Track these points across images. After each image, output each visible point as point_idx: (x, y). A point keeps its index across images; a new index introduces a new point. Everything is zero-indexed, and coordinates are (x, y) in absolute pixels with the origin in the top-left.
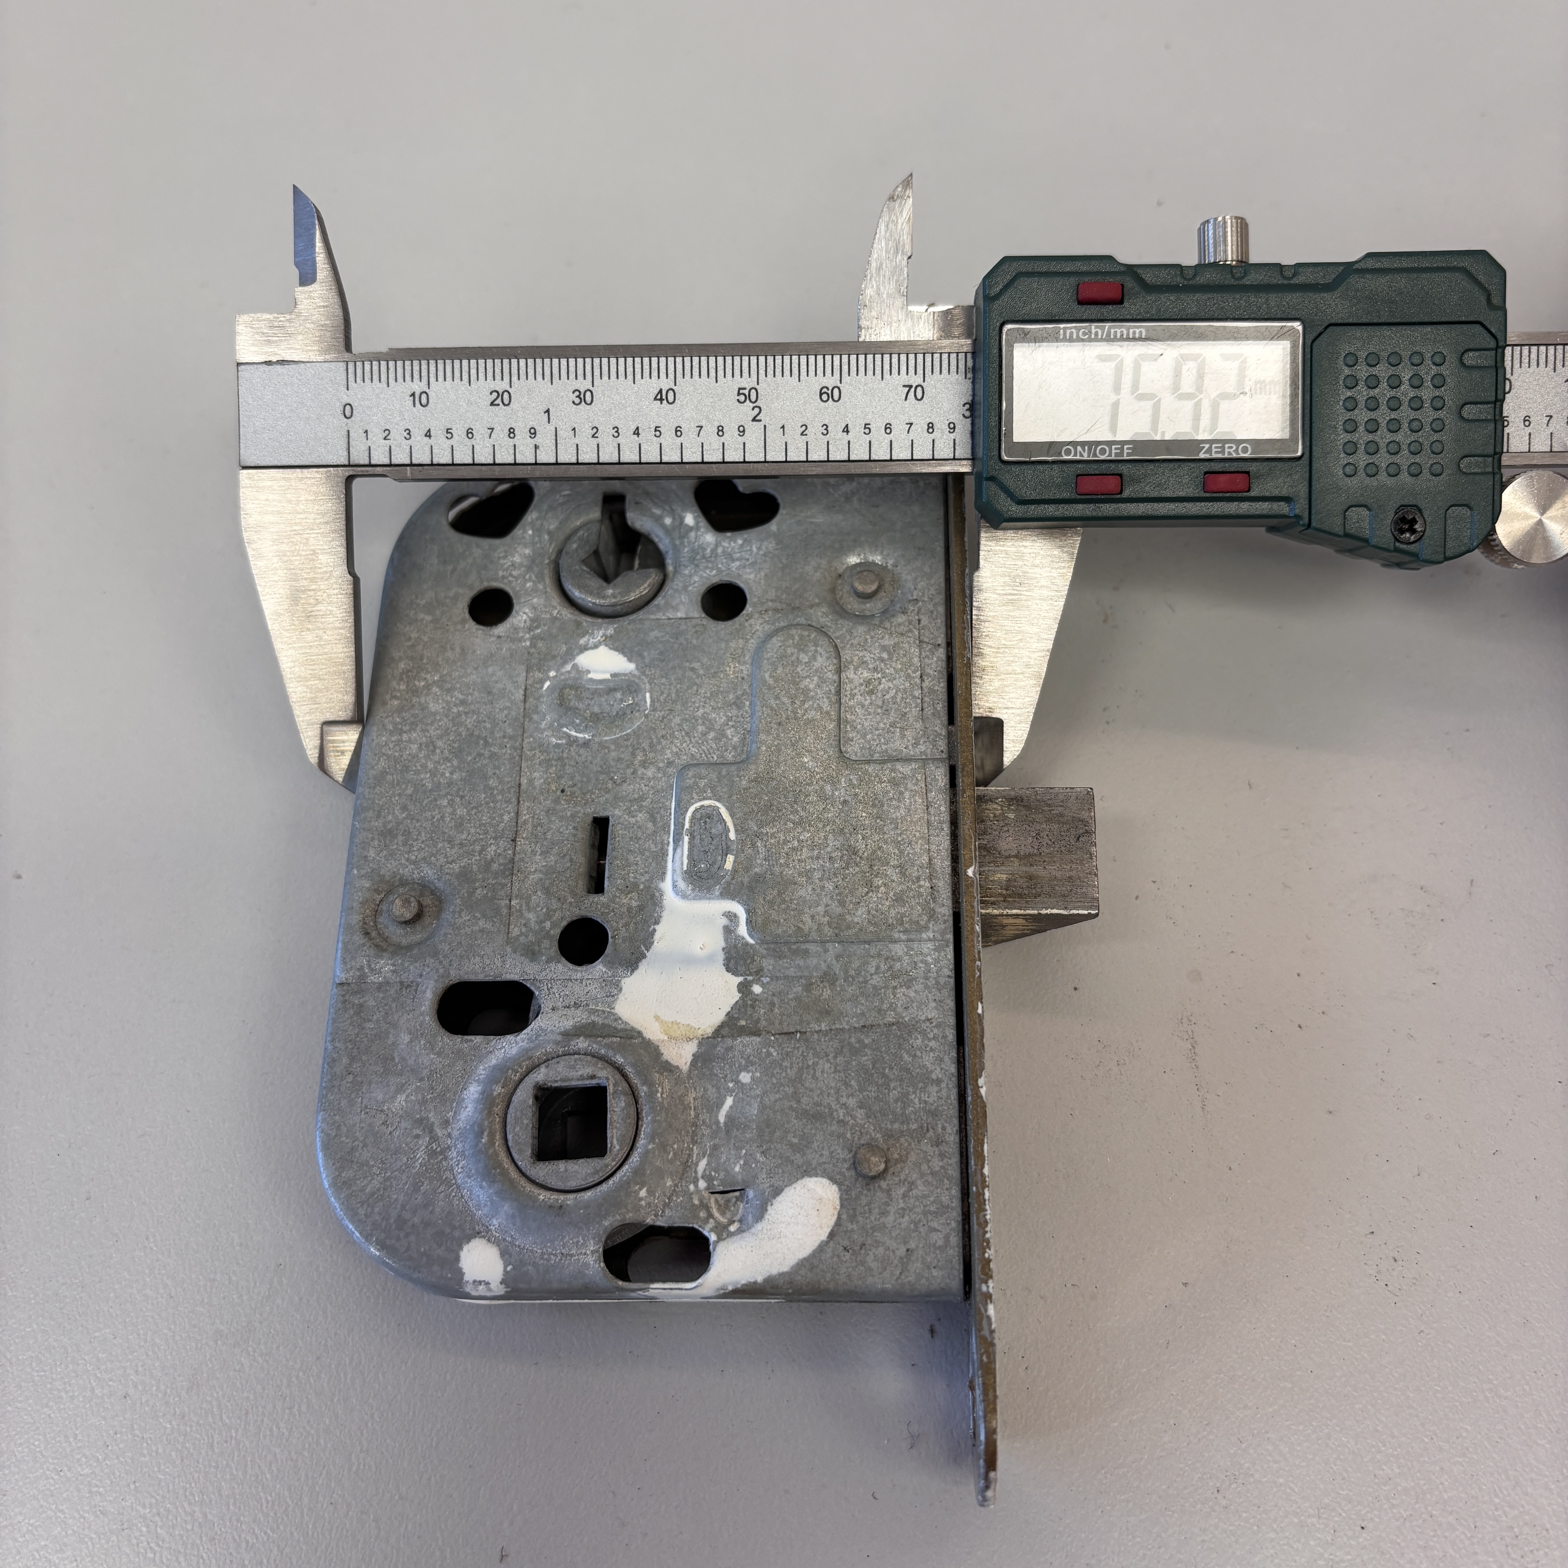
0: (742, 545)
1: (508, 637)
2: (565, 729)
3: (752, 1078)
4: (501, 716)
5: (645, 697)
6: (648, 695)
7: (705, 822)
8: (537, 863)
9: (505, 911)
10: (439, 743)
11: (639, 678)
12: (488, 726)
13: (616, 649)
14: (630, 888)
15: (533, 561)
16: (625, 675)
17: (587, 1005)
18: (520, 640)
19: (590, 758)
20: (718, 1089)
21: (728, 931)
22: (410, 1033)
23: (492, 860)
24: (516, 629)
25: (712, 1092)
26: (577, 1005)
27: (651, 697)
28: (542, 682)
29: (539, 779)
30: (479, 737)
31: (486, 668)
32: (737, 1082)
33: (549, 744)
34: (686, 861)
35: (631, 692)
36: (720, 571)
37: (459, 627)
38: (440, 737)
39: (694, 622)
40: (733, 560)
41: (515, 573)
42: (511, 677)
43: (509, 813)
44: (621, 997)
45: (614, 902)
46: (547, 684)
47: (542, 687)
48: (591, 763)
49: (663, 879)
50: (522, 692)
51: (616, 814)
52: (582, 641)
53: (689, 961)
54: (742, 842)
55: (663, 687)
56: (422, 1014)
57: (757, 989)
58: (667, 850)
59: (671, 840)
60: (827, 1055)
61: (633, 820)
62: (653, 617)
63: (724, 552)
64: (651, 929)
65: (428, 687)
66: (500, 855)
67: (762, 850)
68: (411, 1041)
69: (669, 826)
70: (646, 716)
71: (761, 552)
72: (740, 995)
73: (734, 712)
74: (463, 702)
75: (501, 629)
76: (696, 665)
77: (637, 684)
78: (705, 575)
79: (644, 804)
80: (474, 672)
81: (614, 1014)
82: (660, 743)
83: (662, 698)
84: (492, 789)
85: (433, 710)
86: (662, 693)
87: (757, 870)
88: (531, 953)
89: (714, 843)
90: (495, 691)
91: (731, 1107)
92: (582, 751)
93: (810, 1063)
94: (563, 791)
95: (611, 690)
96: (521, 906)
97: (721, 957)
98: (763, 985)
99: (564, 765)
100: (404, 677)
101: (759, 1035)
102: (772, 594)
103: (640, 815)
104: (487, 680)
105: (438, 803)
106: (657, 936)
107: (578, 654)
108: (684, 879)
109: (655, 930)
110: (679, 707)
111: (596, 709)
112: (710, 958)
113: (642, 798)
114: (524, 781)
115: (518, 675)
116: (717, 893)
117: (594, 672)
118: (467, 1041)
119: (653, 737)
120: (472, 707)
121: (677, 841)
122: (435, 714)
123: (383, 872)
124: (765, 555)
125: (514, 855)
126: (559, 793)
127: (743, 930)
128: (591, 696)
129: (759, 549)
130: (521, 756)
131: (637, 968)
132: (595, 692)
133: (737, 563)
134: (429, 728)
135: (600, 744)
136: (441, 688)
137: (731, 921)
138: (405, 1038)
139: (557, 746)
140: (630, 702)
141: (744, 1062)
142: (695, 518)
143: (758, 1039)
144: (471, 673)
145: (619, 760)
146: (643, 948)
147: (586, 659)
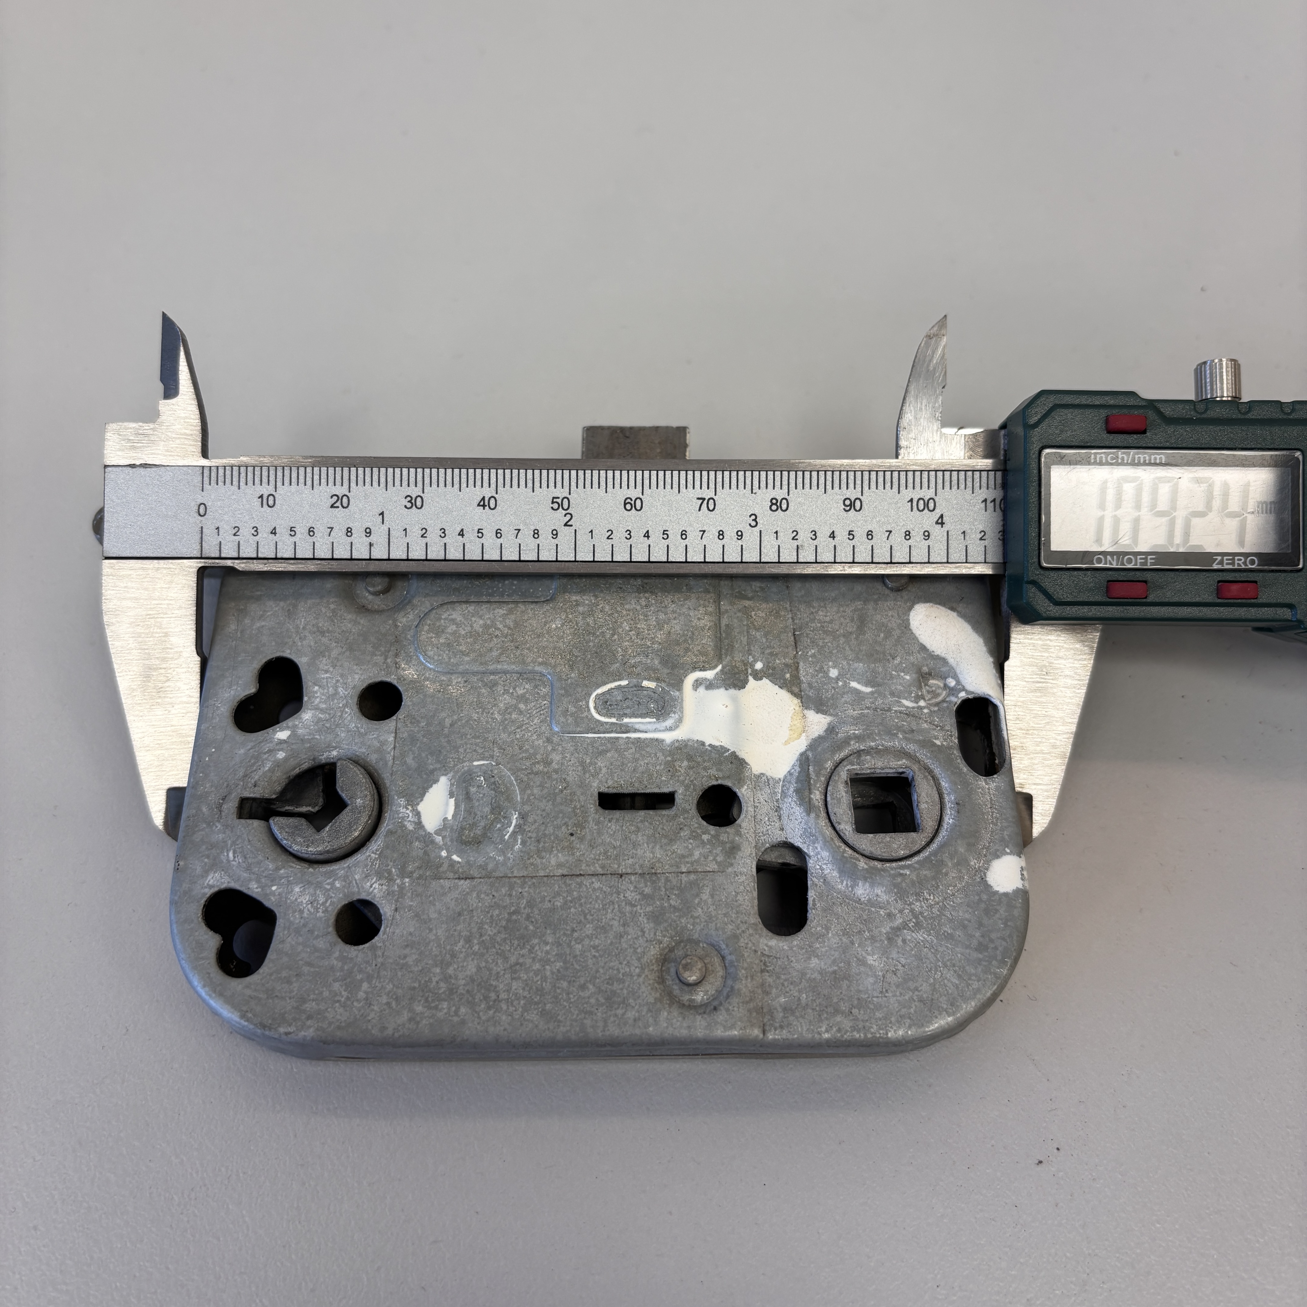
0: (320, 686)
1: (397, 901)
2: (506, 837)
3: (834, 667)
4: (488, 900)
5: (478, 765)
6: (476, 763)
7: (611, 705)
8: (645, 852)
9: (692, 877)
10: (513, 960)
11: (457, 772)
12: (497, 912)
13: (422, 795)
14: (671, 768)
15: (309, 883)
16: (452, 785)
17: (777, 801)
18: (402, 887)
19: (539, 812)
20: (844, 693)
21: (710, 686)
22: (810, 958)
23: (641, 893)
24: (389, 893)
25: (847, 698)
26: (778, 809)
27: (479, 760)
28: (452, 864)
29: (558, 857)
30: (509, 921)
31: (430, 920)
32: (837, 679)
33: (521, 851)
34: (648, 720)
35: (472, 779)
36: (345, 706)
37: (379, 953)
38: (506, 959)
39: (399, 725)
40: (336, 693)
41: (321, 899)
42: (444, 894)
43: (593, 883)
44: (769, 774)
45: (684, 781)
46: (455, 857)
47: (459, 862)
48: (544, 810)
49: (661, 741)
50: (462, 882)
51: (597, 785)
52: (410, 827)
53: (737, 717)
54: (630, 675)
55: (468, 750)
56: (791, 948)
57: (759, 666)
58: (635, 739)
59: (624, 735)
60: (812, 613)
61: (604, 770)
62: (390, 763)
63: (325, 702)
64: (709, 748)
65: (446, 978)
66: (635, 887)
67: (638, 659)
68: (817, 956)
69: (611, 738)
70: (498, 764)
71: (331, 669)
72: (764, 679)
73: (500, 689)
74: (468, 940)
75: (386, 910)
76: (448, 722)
77: (463, 774)
78: (349, 718)
79: (588, 761)
80: (434, 932)
81: (785, 777)
82: (527, 750)
83: (480, 751)
84: (565, 903)
85: (474, 970)
86: (475, 751)
87: (656, 662)
88: (733, 850)
89: (630, 697)
90: (458, 909)
91: (859, 683)
92: (530, 819)
93: (819, 625)
94: (572, 835)
95: (468, 797)
96: (688, 863)
97: (732, 691)
98: (756, 661)
99: (545, 835)
100: (433, 1005)
101: (798, 663)
102: (379, 659)
103: (599, 764)
104: (444, 919)
105: (578, 953)
106: (717, 743)
107: (425, 830)
108: (664, 721)
109: (710, 745)
110: (491, 737)
111: (487, 809)
112: (735, 700)
113: (582, 763)
114: (560, 872)
115: (442, 887)
116: (677, 693)
117: (446, 813)
118: (814, 905)
119: (521, 756)
120: (474, 930)
121: (627, 729)
122: (479, 968)
123: (652, 1000)
124: (334, 666)
125: (636, 874)
126: (573, 838)
127: (710, 674)
128: (473, 815)
129: (327, 672)
130: (532, 877)
131: (743, 760)
132: (470, 811)
133: (340, 689)
134: (494, 972)
135: (523, 804)
136: (449, 964)
137: (701, 684)
138: (814, 962)
139: (523, 843)
140: (482, 779)
141: (821, 675)
142: (282, 730)
143: (801, 664)
144: (436, 935)
145: (542, 786)
146: (727, 754)
147: (431, 822)
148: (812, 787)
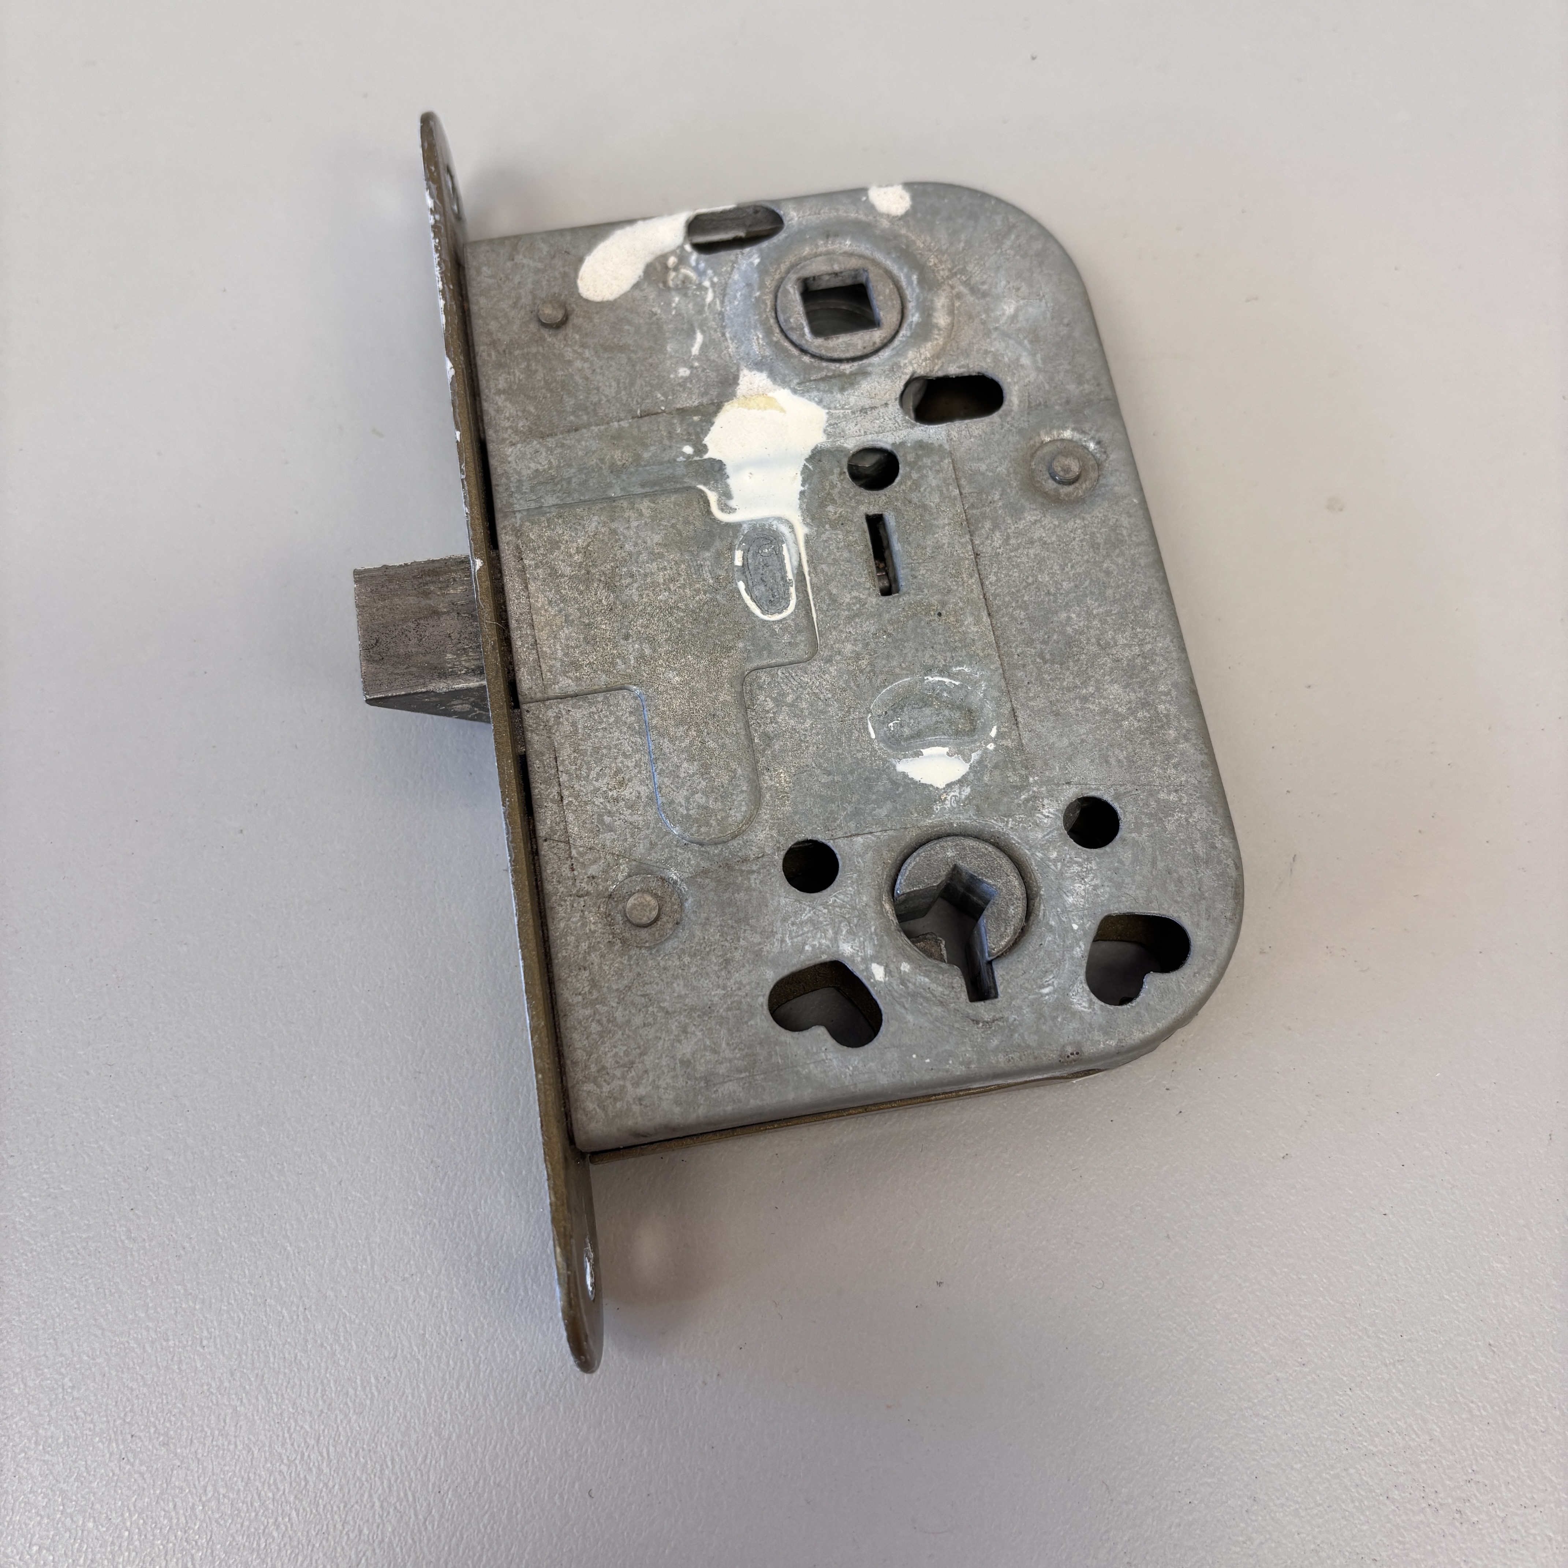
0: (804, 944)
1: (1058, 785)
2: (957, 683)
3: (676, 371)
4: (1034, 689)
5: (875, 732)
6: (873, 736)
7: (773, 596)
8: (944, 535)
9: (963, 482)
10: (1094, 649)
11: (889, 754)
12: (1046, 676)
13: (925, 786)
14: (839, 523)
15: (1059, 888)
16: (905, 757)
17: (853, 413)
18: (1041, 783)
19: (920, 654)
20: (708, 360)
21: (726, 494)
22: (1022, 366)
23: (993, 530)
24: (1050, 794)
25: (713, 356)
26: (863, 410)
27: (869, 734)
28: (1000, 735)
29: (969, 624)
30: (1053, 662)
31: (1071, 744)
32: (691, 367)
33: (971, 664)
34: (785, 552)
35: (893, 736)
36: (825, 905)
37: (1122, 789)
38: (1096, 656)
39: (840, 834)
40: (810, 920)
41: (1076, 868)
42: (1039, 737)
43: (991, 583)
44: (824, 424)
45: (852, 507)
46: (993, 733)
47: (998, 729)
48: (917, 650)
49: (807, 536)
50: (1019, 719)
51: (875, 600)
52: (967, 790)
53: (761, 463)
54: (731, 581)
55: (858, 748)
56: (1015, 383)
57: (688, 450)
58: (809, 566)
59: (808, 578)
60: (608, 401)
61: (855, 593)
62: (891, 833)
63: (825, 932)
64: (807, 486)
65: (1132, 712)
66: (987, 538)
67: (707, 576)
68: (1018, 359)
69: (813, 592)
70: (869, 711)
71: (779, 936)
72: (704, 442)
73: (770, 729)
74: (1085, 699)
75: (1070, 793)
76: (824, 779)
77: (890, 747)
78: (841, 897)
79: (847, 613)
80: (1083, 737)
81: (824, 407)
82: (846, 682)
83: (856, 734)
84: (1020, 607)
85: (1116, 686)
86: (857, 740)
87: (707, 554)
88: (922, 446)
89: (760, 576)
90: (1052, 718)
91: (692, 346)
92: (930, 662)
93: (623, 393)
94: (940, 614)
95: (918, 735)
96: (948, 490)
97: (729, 470)
98: (683, 454)
99: (946, 642)
100: (1165, 720)
101: (678, 409)
102: (754, 881)
103: (847, 600)
104: (1067, 729)
105: (1072, 584)
106: (800, 479)
107: (968, 773)
108: (783, 535)
109: (803, 485)
110: (835, 726)
111: (927, 711)
112: (739, 467)
113: (850, 619)
114: (985, 618)
115: (1031, 740)
116: (745, 526)
117: (943, 756)
118: (963, 366)
119: (855, 688)
120: (1072, 695)
121: (800, 574)
122: (1113, 682)
123: (1106, 504)
124: (773, 933)
125: (972, 540)
126: (943, 612)
127: (713, 497)
128: (939, 725)
129: (783, 941)
130: (998, 647)
131: (813, 451)
132: (934, 730)
133: (804, 917)
134: (1114, 665)
135: (913, 673)
136: (1116, 714)
137: (726, 505)
138: (1025, 360)
139: (960, 664)
140: (891, 724)
141: (689, 385)
142: (871, 976)
143: (678, 406)
144: (1087, 734)
145: (888, 657)
146: (810, 467)
147: (957, 769)
148: (837, 373)
